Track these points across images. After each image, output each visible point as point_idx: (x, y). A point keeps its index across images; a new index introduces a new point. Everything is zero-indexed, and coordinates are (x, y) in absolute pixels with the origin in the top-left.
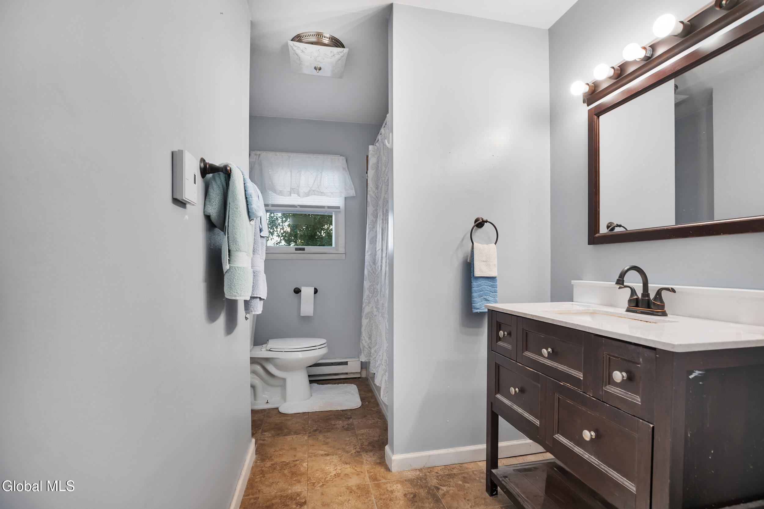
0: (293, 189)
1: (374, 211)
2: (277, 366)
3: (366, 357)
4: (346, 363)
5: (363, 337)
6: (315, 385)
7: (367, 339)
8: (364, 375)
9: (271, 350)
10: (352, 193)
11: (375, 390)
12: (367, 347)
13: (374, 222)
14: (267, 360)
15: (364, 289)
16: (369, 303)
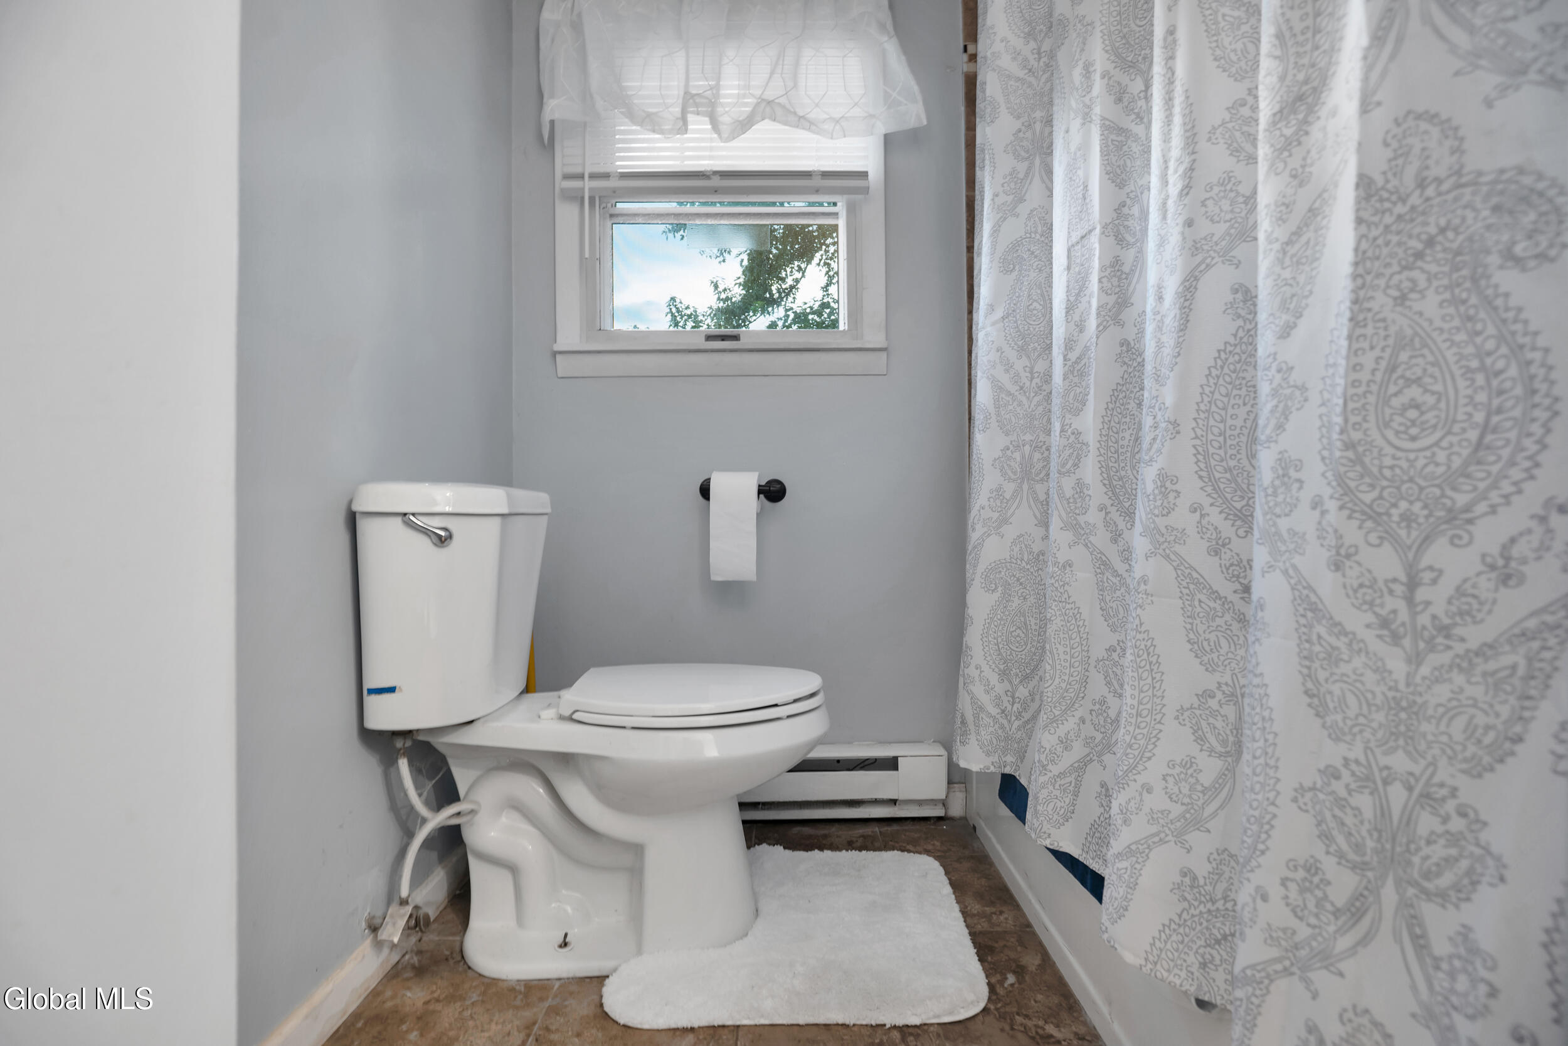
0: (693, 96)
1: (1020, 131)
2: (602, 791)
3: (988, 754)
4: (891, 764)
5: (972, 667)
6: (774, 855)
7: (994, 679)
8: (956, 810)
9: (576, 716)
10: (915, 114)
11: (1030, 901)
12: (994, 711)
13: (1021, 176)
14: (566, 759)
15: (974, 461)
16: (1004, 521)
